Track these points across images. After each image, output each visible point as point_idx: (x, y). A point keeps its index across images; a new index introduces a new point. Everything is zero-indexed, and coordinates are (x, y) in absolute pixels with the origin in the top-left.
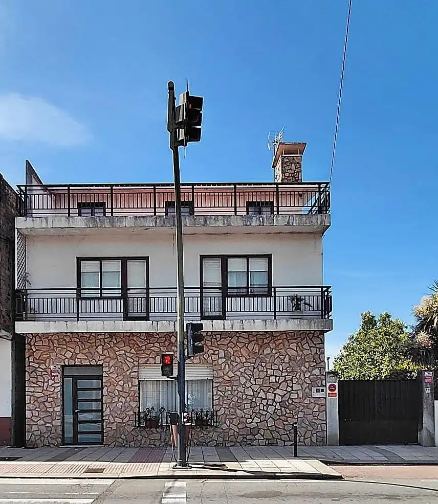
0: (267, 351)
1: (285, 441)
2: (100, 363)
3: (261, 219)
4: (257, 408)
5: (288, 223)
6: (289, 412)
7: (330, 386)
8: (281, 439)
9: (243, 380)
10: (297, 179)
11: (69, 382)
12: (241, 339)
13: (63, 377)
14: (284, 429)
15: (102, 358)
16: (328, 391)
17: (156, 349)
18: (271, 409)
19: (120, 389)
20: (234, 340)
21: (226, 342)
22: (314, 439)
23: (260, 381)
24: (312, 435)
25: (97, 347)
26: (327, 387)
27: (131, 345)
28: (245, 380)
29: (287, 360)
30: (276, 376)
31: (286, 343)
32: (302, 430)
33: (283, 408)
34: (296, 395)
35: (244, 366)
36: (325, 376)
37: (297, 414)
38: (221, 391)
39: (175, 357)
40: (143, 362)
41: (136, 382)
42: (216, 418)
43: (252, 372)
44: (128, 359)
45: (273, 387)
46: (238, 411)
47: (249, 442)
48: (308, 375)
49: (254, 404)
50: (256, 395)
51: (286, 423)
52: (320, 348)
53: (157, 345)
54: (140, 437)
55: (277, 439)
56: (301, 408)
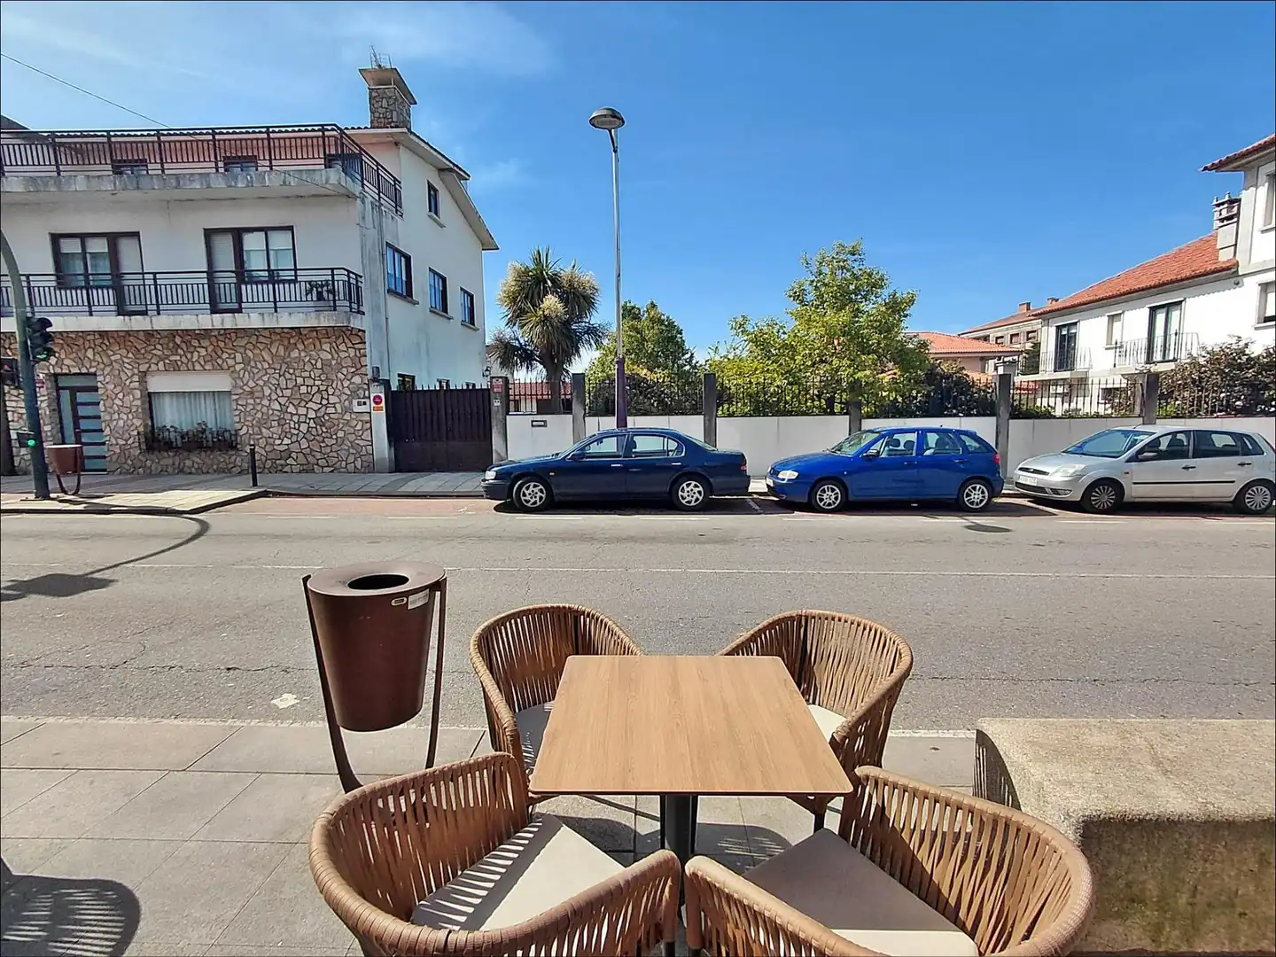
0: (295, 354)
1: (322, 467)
2: (92, 370)
3: (249, 177)
4: (287, 426)
5: (284, 182)
6: (325, 430)
7: (374, 398)
8: (317, 464)
9: (267, 392)
11: (66, 395)
12: (261, 339)
13: (58, 389)
14: (321, 452)
15: (94, 364)
16: (373, 405)
17: (159, 353)
18: (304, 428)
19: (120, 403)
20: (253, 340)
21: (243, 343)
22: (358, 464)
23: (288, 393)
24: (356, 459)
25: (86, 351)
26: (372, 398)
27: (128, 348)
28: (270, 391)
29: (319, 365)
30: (308, 386)
31: (317, 343)
32: (343, 454)
33: (318, 427)
34: (333, 410)
35: (267, 373)
36: (368, 385)
37: (336, 434)
38: (242, 406)
39: (182, 363)
40: (144, 370)
41: (138, 394)
42: (239, 438)
43: (278, 381)
44: (126, 365)
45: (305, 400)
46: (264, 430)
47: (280, 468)
48: (346, 383)
49: (282, 422)
50: (284, 410)
51: (322, 445)
52: (360, 349)
53: (159, 347)
54: (149, 463)
55: (313, 464)
56: (341, 426)
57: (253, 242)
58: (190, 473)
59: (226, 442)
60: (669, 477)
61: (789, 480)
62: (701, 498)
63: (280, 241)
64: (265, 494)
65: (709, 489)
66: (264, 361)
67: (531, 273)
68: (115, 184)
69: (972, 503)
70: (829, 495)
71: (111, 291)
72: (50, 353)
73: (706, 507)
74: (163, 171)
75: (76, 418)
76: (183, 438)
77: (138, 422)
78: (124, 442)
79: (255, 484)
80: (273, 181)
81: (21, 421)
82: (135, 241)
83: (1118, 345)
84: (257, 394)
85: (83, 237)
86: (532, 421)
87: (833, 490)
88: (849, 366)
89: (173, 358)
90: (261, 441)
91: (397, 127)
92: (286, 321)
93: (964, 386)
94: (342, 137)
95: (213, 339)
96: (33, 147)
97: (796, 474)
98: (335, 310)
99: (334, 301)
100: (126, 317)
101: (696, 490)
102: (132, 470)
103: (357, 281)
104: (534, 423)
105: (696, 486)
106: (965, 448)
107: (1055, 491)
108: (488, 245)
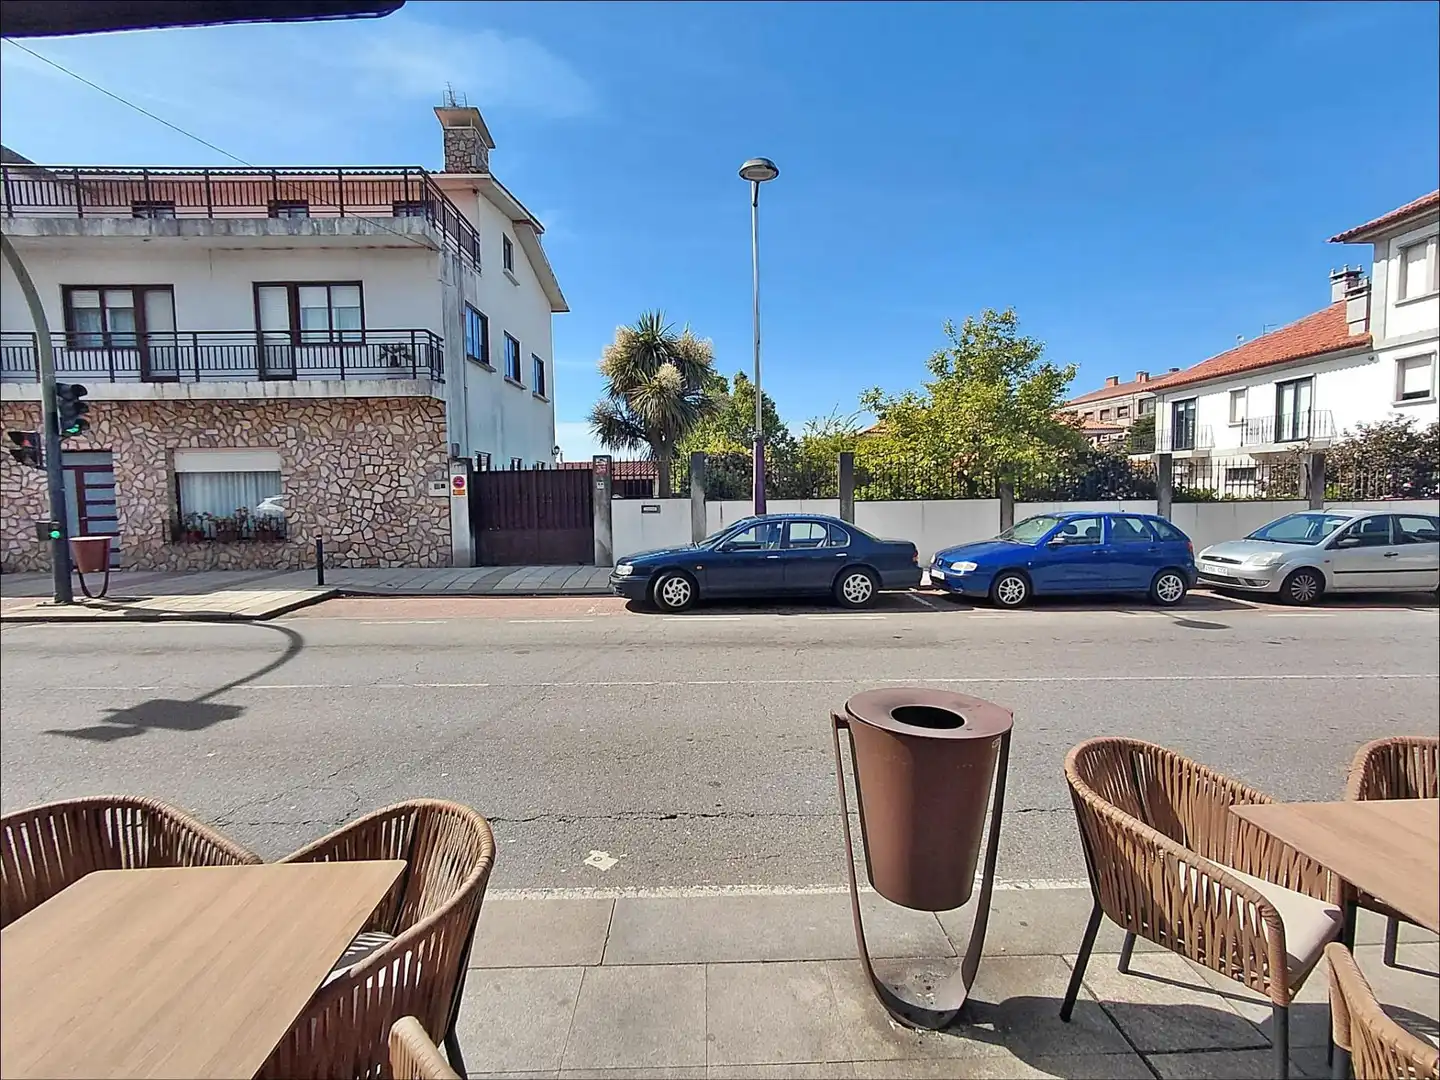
0: (360, 428)
1: (390, 561)
2: (107, 446)
3: (315, 224)
4: (348, 512)
5: (358, 231)
6: (394, 518)
7: (455, 480)
8: (384, 558)
9: (325, 472)
10: (468, 165)
11: (70, 476)
12: (320, 411)
14: (388, 543)
15: (109, 439)
16: (453, 488)
17: (192, 426)
18: (368, 514)
19: (141, 486)
20: (310, 411)
21: (297, 415)
22: (434, 557)
23: (350, 473)
24: (430, 551)
25: (100, 423)
26: (452, 480)
27: (153, 421)
28: (327, 472)
29: (389, 441)
30: (374, 466)
31: (388, 415)
32: (415, 545)
33: (386, 513)
34: (405, 494)
35: (325, 451)
36: (448, 464)
37: (407, 522)
38: (292, 489)
39: (221, 438)
40: (171, 446)
41: (164, 474)
42: (288, 528)
43: (339, 459)
44: (150, 440)
45: (369, 483)
46: (319, 517)
47: (338, 563)
48: (421, 463)
49: (342, 508)
50: (345, 494)
51: (390, 534)
52: (438, 424)
53: (193, 419)
54: (173, 558)
55: (379, 558)
56: (414, 512)
57: (311, 298)
58: (226, 569)
59: (272, 532)
60: (833, 569)
61: (966, 572)
62: (868, 594)
63: (345, 298)
64: (336, 594)
65: (878, 582)
66: (323, 436)
67: (641, 339)
68: (150, 228)
69: (1166, 596)
70: (1013, 589)
71: (132, 354)
73: (874, 604)
74: (210, 216)
75: (83, 504)
76: (218, 526)
77: (163, 508)
78: (144, 532)
79: (321, 582)
80: (345, 229)
81: (12, 507)
82: (165, 296)
83: (1245, 422)
84: (312, 476)
85: (102, 289)
86: (643, 507)
87: (1016, 583)
89: (208, 432)
90: (315, 530)
91: (478, 172)
92: (354, 390)
93: (1120, 466)
94: (426, 182)
95: (261, 410)
96: (37, 184)
97: (975, 565)
98: (415, 378)
99: (414, 367)
100: (157, 384)
101: (863, 584)
102: (153, 565)
103: (438, 345)
104: (645, 509)
105: (863, 580)
106: (1156, 535)
107: (1250, 582)
108: (558, 306)
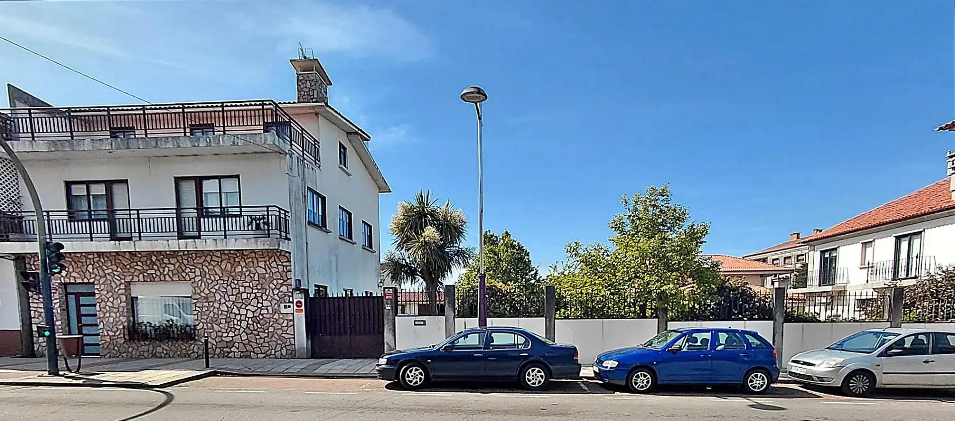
0: (239, 269)
1: (257, 354)
2: (92, 281)
3: (208, 139)
4: (232, 323)
5: (234, 143)
6: (260, 326)
7: (297, 303)
8: (254, 352)
9: (218, 297)
10: (312, 97)
11: (72, 298)
12: (214, 258)
13: (67, 294)
14: (256, 343)
15: (93, 276)
16: (296, 308)
17: (140, 268)
18: (244, 324)
19: (111, 305)
20: (209, 259)
21: (201, 261)
22: (284, 352)
23: (233, 298)
24: (282, 348)
25: (87, 266)
26: (295, 303)
27: (118, 265)
28: (220, 297)
29: (256, 278)
30: (248, 293)
31: (255, 261)
32: (273, 344)
33: (255, 324)
34: (266, 311)
35: (218, 284)
36: (292, 293)
37: (268, 329)
38: (199, 307)
39: (157, 275)
40: (129, 280)
41: (124, 298)
42: (197, 331)
43: (226, 289)
44: (116, 277)
45: (245, 303)
46: (215, 325)
47: (226, 354)
48: (276, 292)
49: (228, 320)
50: (230, 311)
51: (258, 337)
52: (286, 266)
53: (140, 263)
54: (130, 349)
55: (251, 352)
56: (271, 323)
57: (210, 187)
58: (161, 357)
59: (187, 334)
60: (518, 364)
61: (611, 368)
62: (542, 381)
63: (229, 186)
64: (215, 374)
65: (549, 374)
66: (216, 274)
67: (415, 210)
68: (112, 144)
69: (755, 387)
70: (642, 380)
71: (106, 223)
72: (63, 267)
73: (546, 388)
75: (79, 316)
76: (156, 330)
77: (123, 319)
78: (113, 334)
79: (207, 366)
80: (225, 142)
81: (40, 317)
82: (124, 186)
83: (870, 265)
84: (210, 300)
85: (88, 183)
86: (415, 321)
87: (645, 376)
88: (657, 281)
89: (149, 272)
90: (212, 334)
91: (317, 102)
92: (232, 245)
93: (748, 296)
94: (276, 110)
95: (179, 258)
96: (55, 119)
97: (617, 363)
98: (269, 237)
99: (269, 230)
100: (117, 242)
101: (539, 374)
102: (119, 354)
103: (286, 216)
104: (416, 323)
105: (539, 372)
106: (749, 344)
107: (821, 379)
108: (383, 188)
